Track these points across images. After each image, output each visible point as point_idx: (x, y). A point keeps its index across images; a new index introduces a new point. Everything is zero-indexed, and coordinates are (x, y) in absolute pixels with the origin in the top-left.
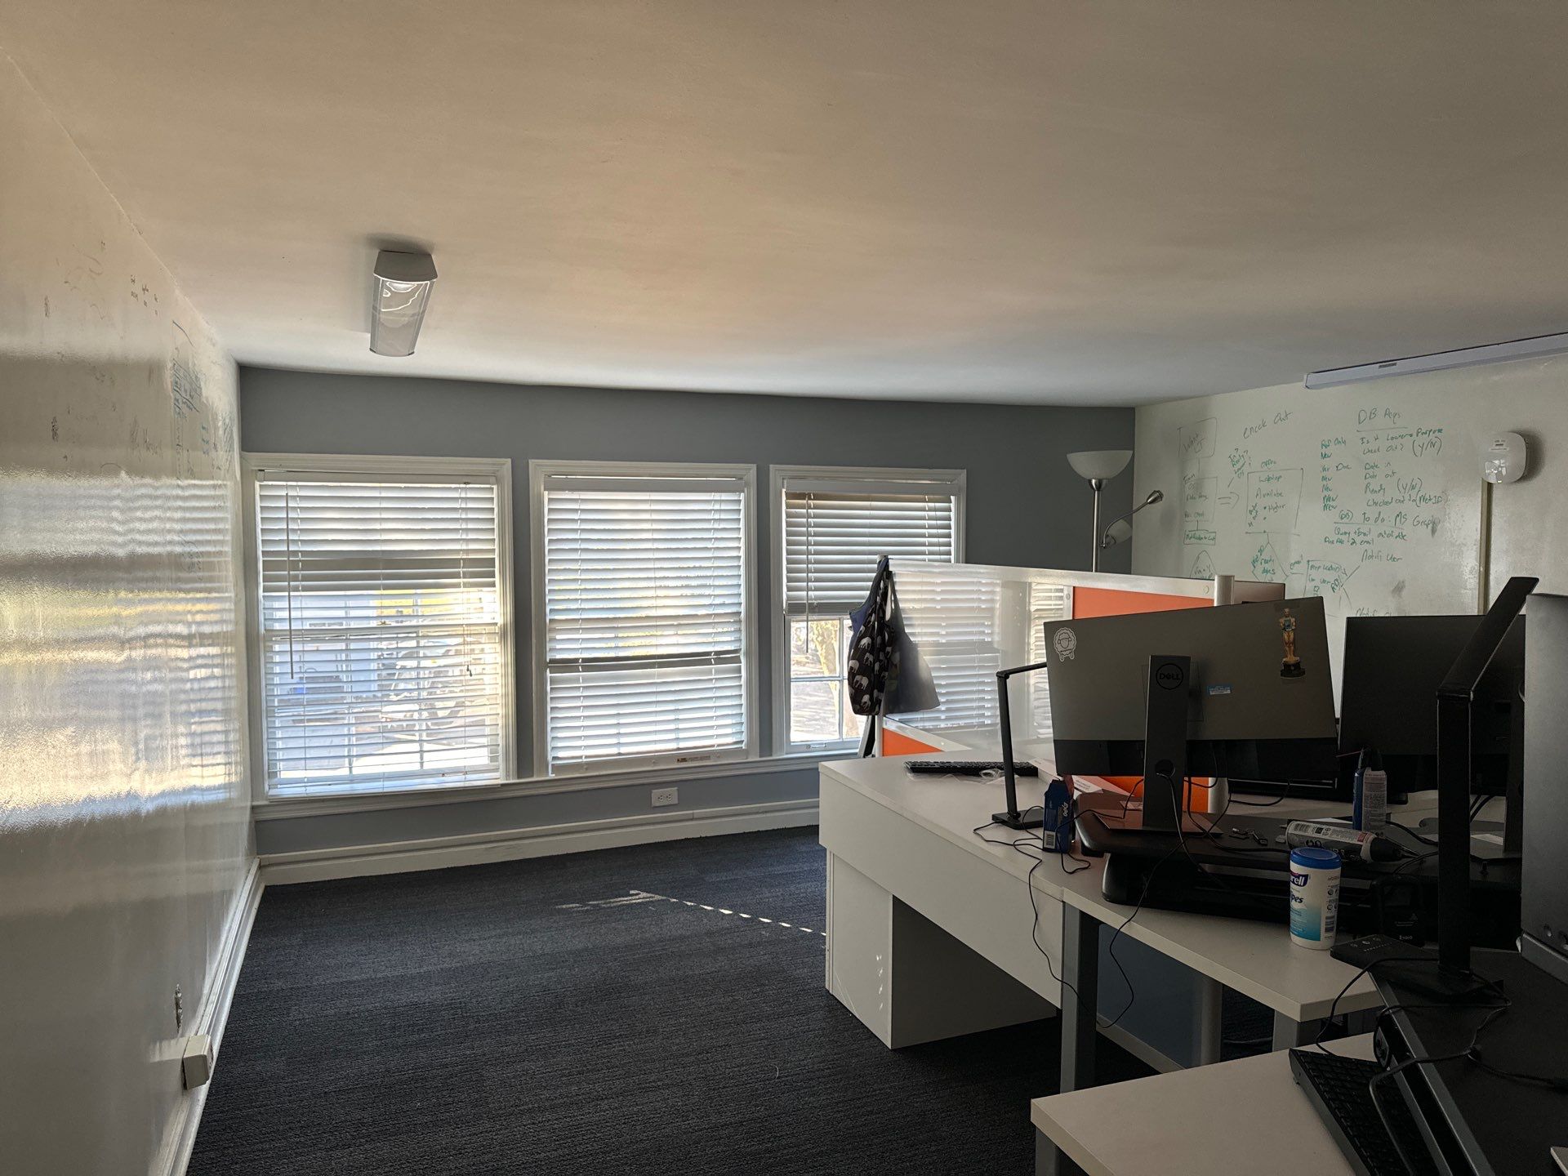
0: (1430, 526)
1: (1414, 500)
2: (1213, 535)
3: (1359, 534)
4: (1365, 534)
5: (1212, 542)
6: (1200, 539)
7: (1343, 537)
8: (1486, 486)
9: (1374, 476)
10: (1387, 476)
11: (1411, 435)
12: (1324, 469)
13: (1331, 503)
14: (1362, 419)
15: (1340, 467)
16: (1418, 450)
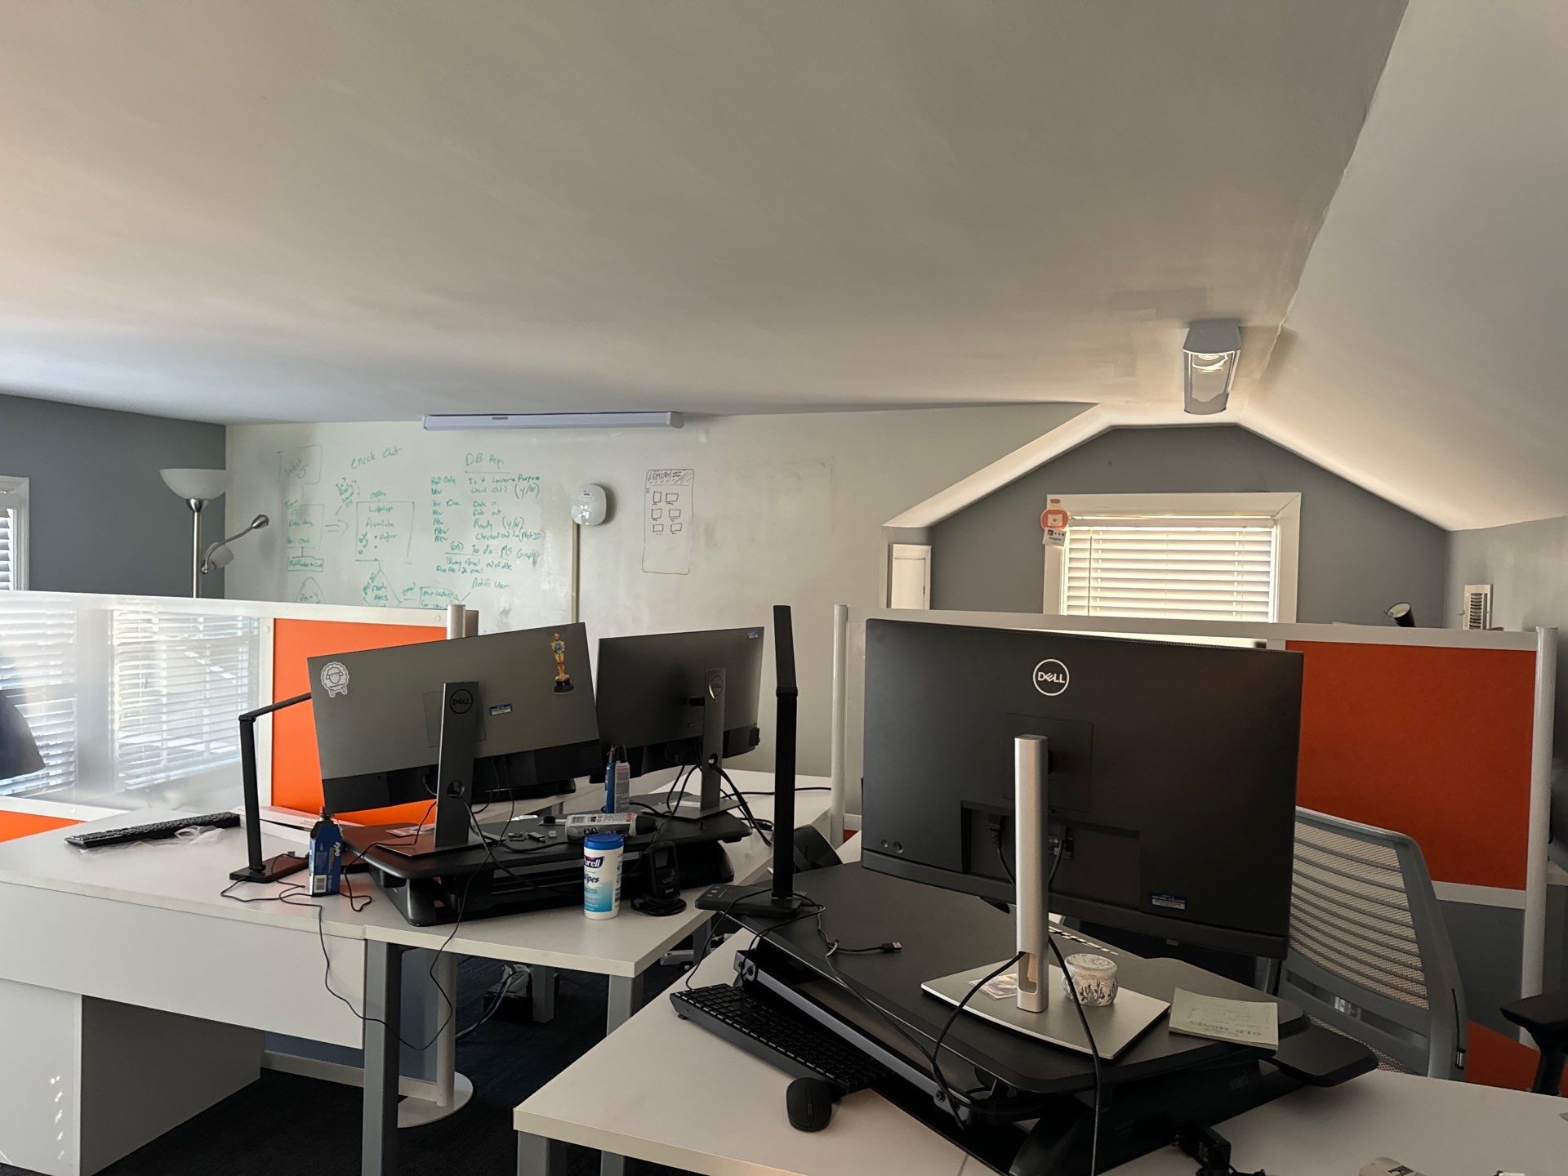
0: (531, 559)
1: (518, 536)
2: (319, 562)
3: (470, 563)
4: (475, 564)
5: (320, 569)
6: (305, 565)
7: (455, 567)
8: (576, 526)
9: (482, 513)
10: (493, 514)
11: (514, 480)
12: (435, 504)
13: (443, 535)
14: (469, 462)
15: (450, 503)
16: (520, 493)
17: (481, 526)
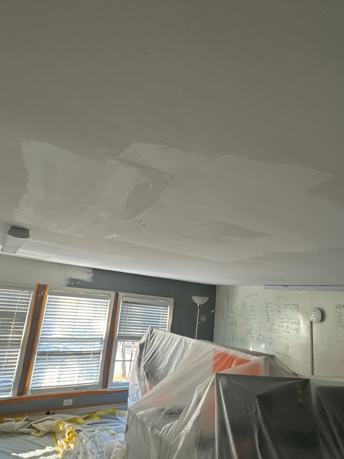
3: (277, 330)
5: (236, 326)
6: (233, 324)
7: (273, 330)
8: (311, 322)
9: (280, 314)
10: (284, 315)
11: (290, 305)
12: (267, 310)
13: (269, 320)
14: (277, 298)
15: (271, 310)
16: (292, 309)
17: (280, 318)
